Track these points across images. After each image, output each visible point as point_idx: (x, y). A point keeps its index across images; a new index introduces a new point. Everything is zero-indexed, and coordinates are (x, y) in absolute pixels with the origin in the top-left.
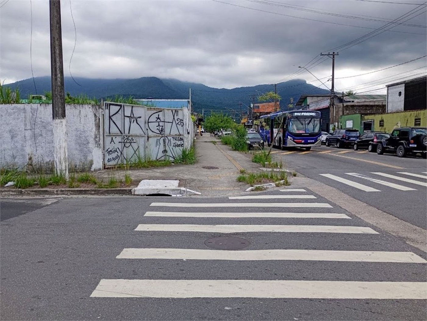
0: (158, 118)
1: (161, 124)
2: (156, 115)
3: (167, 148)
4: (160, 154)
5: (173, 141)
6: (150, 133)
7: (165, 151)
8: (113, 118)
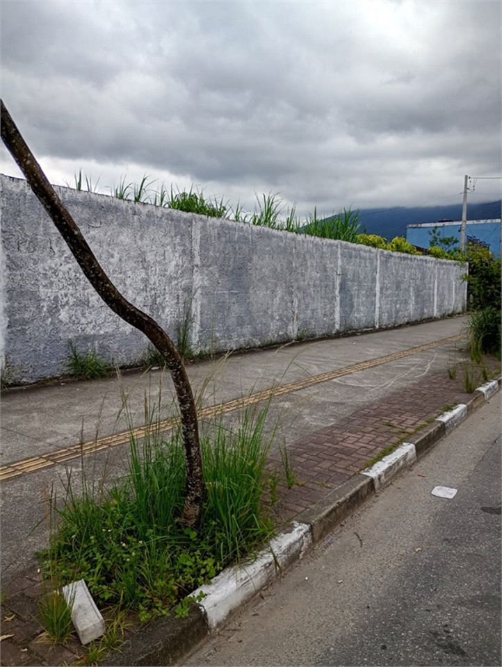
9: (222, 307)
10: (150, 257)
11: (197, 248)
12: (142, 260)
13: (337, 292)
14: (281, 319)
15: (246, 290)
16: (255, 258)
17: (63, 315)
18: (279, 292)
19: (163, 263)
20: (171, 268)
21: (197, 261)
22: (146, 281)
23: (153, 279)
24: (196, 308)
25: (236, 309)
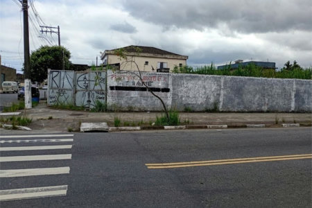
0: (85, 78)
1: (87, 82)
2: (83, 76)
3: (91, 99)
4: (85, 103)
5: (96, 95)
6: (78, 88)
7: (89, 101)
8: (55, 79)
9: (231, 100)
10: (207, 87)
11: (222, 84)
12: (204, 87)
13: (293, 97)
14: (258, 104)
15: (242, 95)
16: (246, 86)
17: (184, 99)
18: (258, 96)
19: (211, 88)
20: (213, 89)
21: (222, 87)
22: (205, 93)
23: (207, 92)
24: (221, 99)
25: (237, 100)
